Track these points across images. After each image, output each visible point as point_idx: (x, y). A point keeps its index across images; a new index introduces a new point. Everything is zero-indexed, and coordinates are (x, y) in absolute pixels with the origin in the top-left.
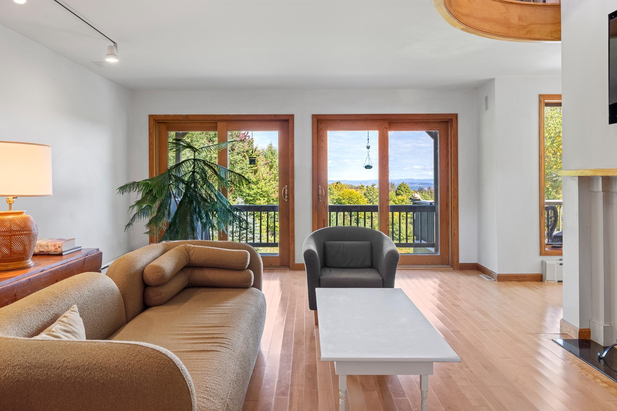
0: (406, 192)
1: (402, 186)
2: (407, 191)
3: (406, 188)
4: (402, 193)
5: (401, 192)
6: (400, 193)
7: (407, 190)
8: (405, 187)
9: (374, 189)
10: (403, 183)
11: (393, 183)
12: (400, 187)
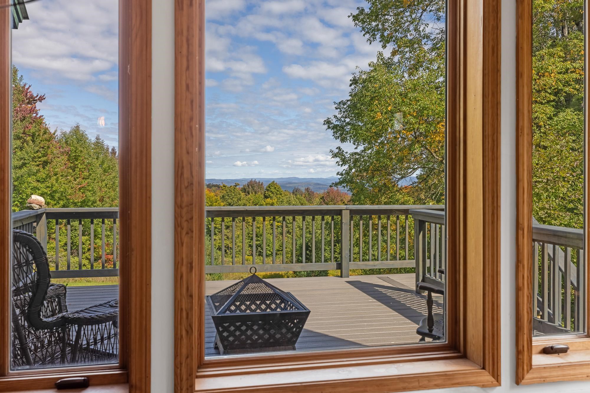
0: (277, 194)
1: (272, 186)
2: (278, 192)
3: (277, 189)
4: (272, 195)
5: (270, 193)
6: (269, 195)
7: (278, 191)
8: (275, 188)
9: (235, 190)
11: (261, 182)
12: (269, 187)
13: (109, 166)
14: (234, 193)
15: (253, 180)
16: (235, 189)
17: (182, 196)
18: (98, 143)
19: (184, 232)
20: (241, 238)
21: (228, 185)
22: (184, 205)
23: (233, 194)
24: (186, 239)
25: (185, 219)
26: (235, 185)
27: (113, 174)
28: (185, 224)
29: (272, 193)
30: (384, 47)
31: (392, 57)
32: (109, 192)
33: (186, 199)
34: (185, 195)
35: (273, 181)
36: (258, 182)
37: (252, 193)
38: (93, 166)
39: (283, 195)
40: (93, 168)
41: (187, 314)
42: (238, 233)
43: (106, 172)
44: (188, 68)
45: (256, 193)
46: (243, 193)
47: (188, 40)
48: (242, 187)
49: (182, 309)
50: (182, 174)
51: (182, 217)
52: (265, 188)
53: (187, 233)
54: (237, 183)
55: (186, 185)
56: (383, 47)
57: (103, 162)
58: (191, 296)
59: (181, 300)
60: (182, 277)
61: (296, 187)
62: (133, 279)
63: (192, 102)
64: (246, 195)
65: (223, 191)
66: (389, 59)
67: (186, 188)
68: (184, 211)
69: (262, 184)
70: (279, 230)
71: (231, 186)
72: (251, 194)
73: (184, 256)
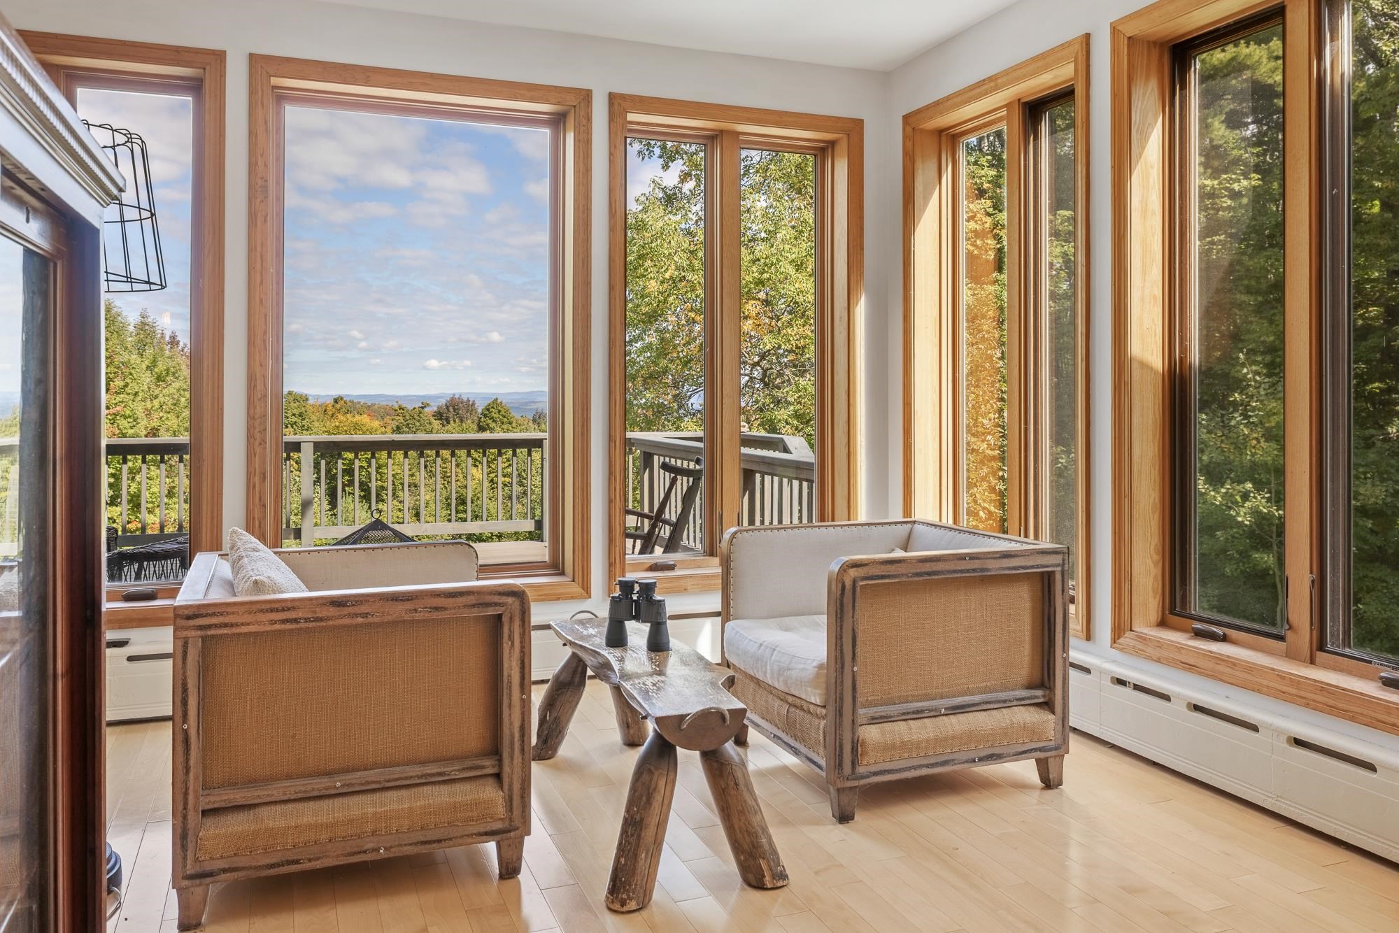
0: (503, 423)
1: (493, 408)
2: (505, 420)
3: (502, 413)
4: (492, 425)
5: (490, 421)
6: (488, 425)
7: (504, 417)
8: (499, 411)
9: (421, 415)
10: (497, 399)
11: (471, 400)
12: (488, 410)
13: (168, 369)
14: (419, 421)
15: (457, 396)
16: (421, 413)
17: (255, 408)
18: (144, 324)
19: (257, 443)
20: (433, 507)
21: (410, 407)
22: (257, 417)
23: (418, 424)
24: (258, 450)
25: (257, 430)
26: (421, 405)
27: (177, 385)
28: (258, 436)
29: (494, 421)
30: (666, 167)
31: (680, 185)
32: (167, 418)
33: (258, 410)
34: (258, 407)
35: (495, 397)
36: (465, 400)
37: (455, 421)
38: (133, 368)
39: (514, 425)
40: (133, 371)
41: (260, 523)
42: (428, 497)
43: (162, 381)
44: (261, 283)
45: (462, 421)
46: (438, 422)
47: (262, 256)
48: (435, 409)
49: (254, 518)
50: (255, 386)
51: (254, 428)
52: (480, 411)
53: (260, 444)
54: (425, 402)
55: (259, 396)
56: (663, 167)
57: (154, 363)
58: (264, 506)
59: (253, 510)
60: (254, 486)
61: (540, 410)
62: (204, 489)
63: (266, 316)
64: (443, 426)
65: (398, 417)
66: (675, 187)
67: (260, 400)
68: (257, 422)
69: (473, 404)
70: (506, 491)
71: (415, 408)
72: (452, 422)
73: (257, 466)
